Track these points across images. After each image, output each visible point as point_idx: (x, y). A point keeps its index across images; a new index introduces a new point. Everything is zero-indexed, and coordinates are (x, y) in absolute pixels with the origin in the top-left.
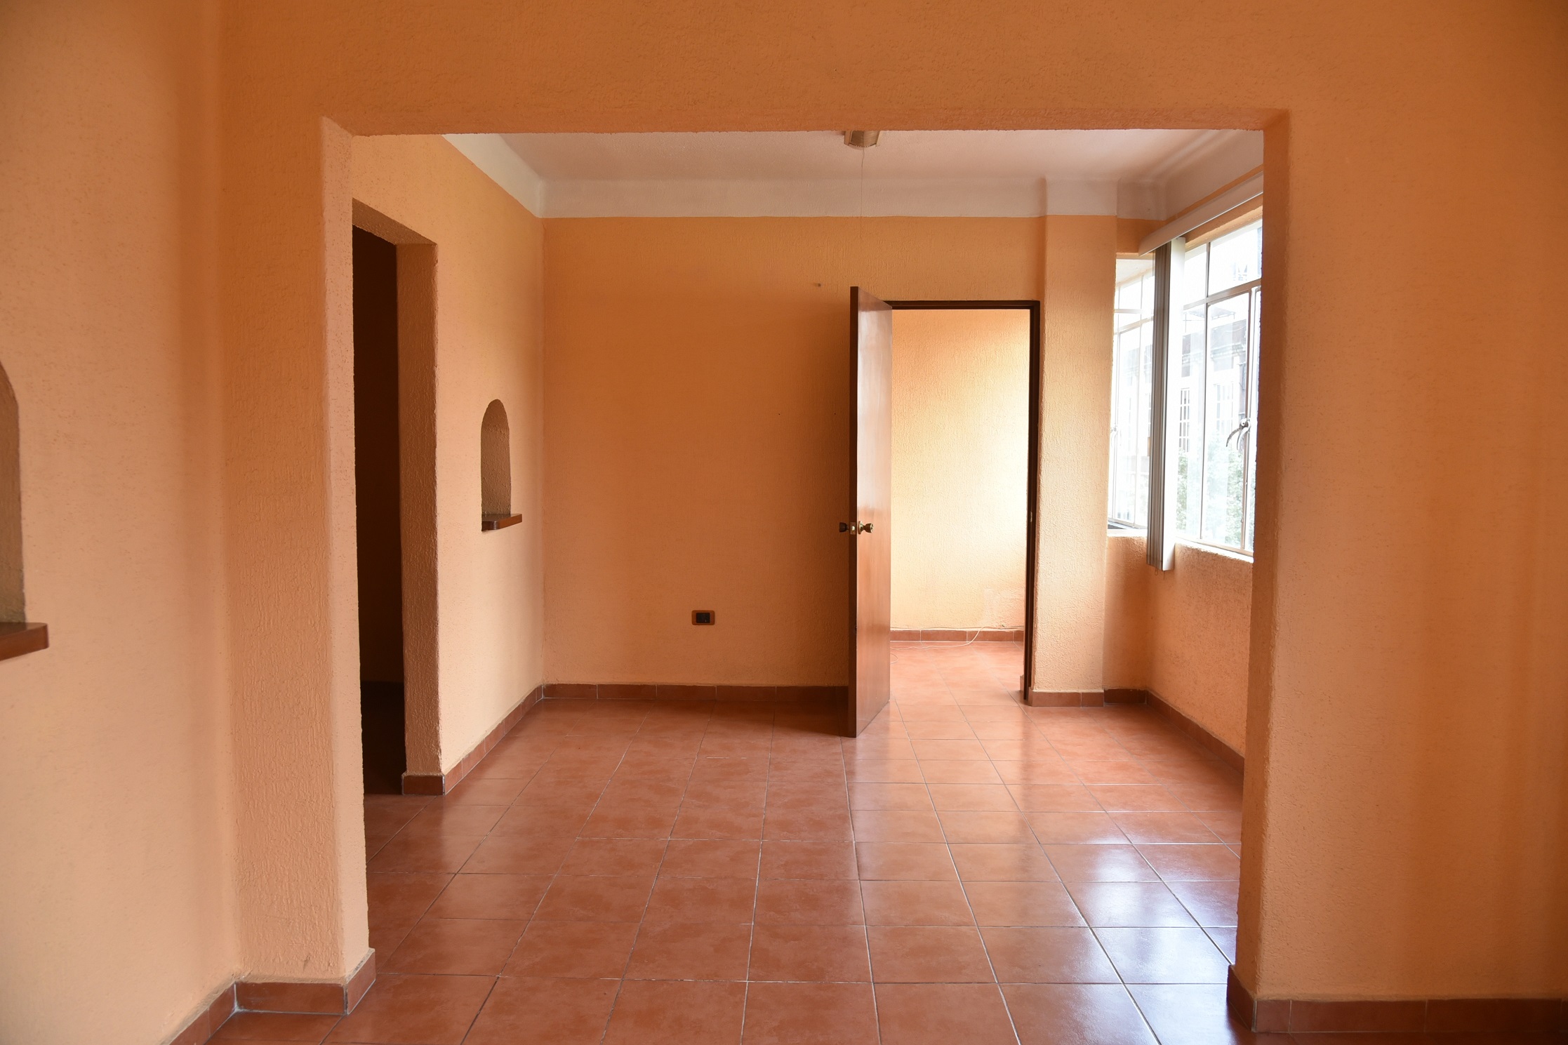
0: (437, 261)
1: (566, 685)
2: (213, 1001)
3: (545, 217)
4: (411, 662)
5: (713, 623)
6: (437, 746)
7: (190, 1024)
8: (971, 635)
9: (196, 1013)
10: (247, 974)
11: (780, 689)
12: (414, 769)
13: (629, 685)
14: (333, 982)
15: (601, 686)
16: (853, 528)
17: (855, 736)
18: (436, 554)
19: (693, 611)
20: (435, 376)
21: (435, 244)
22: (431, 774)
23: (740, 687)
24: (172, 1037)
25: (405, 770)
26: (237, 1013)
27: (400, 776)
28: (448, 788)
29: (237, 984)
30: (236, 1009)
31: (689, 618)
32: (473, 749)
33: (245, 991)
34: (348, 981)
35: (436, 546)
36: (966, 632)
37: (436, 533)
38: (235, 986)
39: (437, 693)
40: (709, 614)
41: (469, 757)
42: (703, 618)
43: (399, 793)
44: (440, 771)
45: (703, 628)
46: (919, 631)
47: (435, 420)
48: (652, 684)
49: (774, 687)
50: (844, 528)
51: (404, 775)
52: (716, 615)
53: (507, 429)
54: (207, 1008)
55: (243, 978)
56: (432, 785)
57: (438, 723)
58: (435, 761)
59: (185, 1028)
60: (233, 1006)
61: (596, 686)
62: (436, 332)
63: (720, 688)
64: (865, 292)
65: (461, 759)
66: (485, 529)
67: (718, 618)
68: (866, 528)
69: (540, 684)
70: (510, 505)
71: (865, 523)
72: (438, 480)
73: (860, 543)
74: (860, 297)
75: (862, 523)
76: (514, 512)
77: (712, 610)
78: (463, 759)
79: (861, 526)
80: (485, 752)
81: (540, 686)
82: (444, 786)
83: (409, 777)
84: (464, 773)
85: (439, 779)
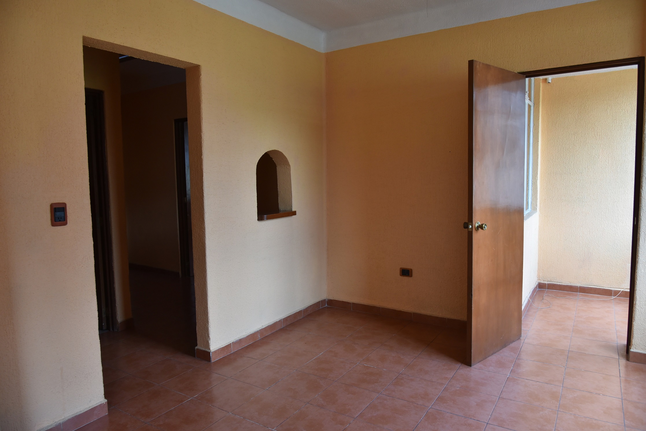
0: (201, 75)
1: (337, 300)
3: (326, 52)
4: (197, 290)
5: (411, 276)
6: (209, 336)
8: (616, 293)
12: (200, 347)
13: (367, 305)
15: (353, 304)
16: (470, 226)
17: (471, 366)
18: (205, 234)
19: (401, 268)
21: (200, 66)
22: (206, 350)
23: (426, 315)
25: (197, 345)
28: (214, 359)
31: (398, 272)
32: (245, 336)
35: (204, 229)
36: (612, 290)
37: (205, 223)
39: (207, 308)
40: (409, 270)
41: (240, 341)
42: (406, 273)
43: (194, 356)
44: (209, 349)
45: (406, 279)
46: (578, 286)
47: (202, 162)
48: (379, 306)
49: (446, 319)
50: (466, 226)
51: (196, 348)
52: (413, 271)
53: (289, 166)
56: (206, 355)
58: (208, 345)
61: (351, 303)
62: (201, 113)
63: (415, 314)
64: (483, 64)
65: (231, 342)
66: (260, 218)
67: (414, 273)
68: (481, 227)
69: (324, 299)
70: (292, 206)
71: (480, 223)
72: (205, 195)
73: (477, 237)
74: (477, 67)
75: (478, 223)
76: (293, 210)
77: (411, 268)
78: (233, 343)
79: (477, 225)
80: (259, 337)
81: (325, 300)
82: (211, 357)
83: (198, 349)
84: (233, 350)
85: (209, 353)
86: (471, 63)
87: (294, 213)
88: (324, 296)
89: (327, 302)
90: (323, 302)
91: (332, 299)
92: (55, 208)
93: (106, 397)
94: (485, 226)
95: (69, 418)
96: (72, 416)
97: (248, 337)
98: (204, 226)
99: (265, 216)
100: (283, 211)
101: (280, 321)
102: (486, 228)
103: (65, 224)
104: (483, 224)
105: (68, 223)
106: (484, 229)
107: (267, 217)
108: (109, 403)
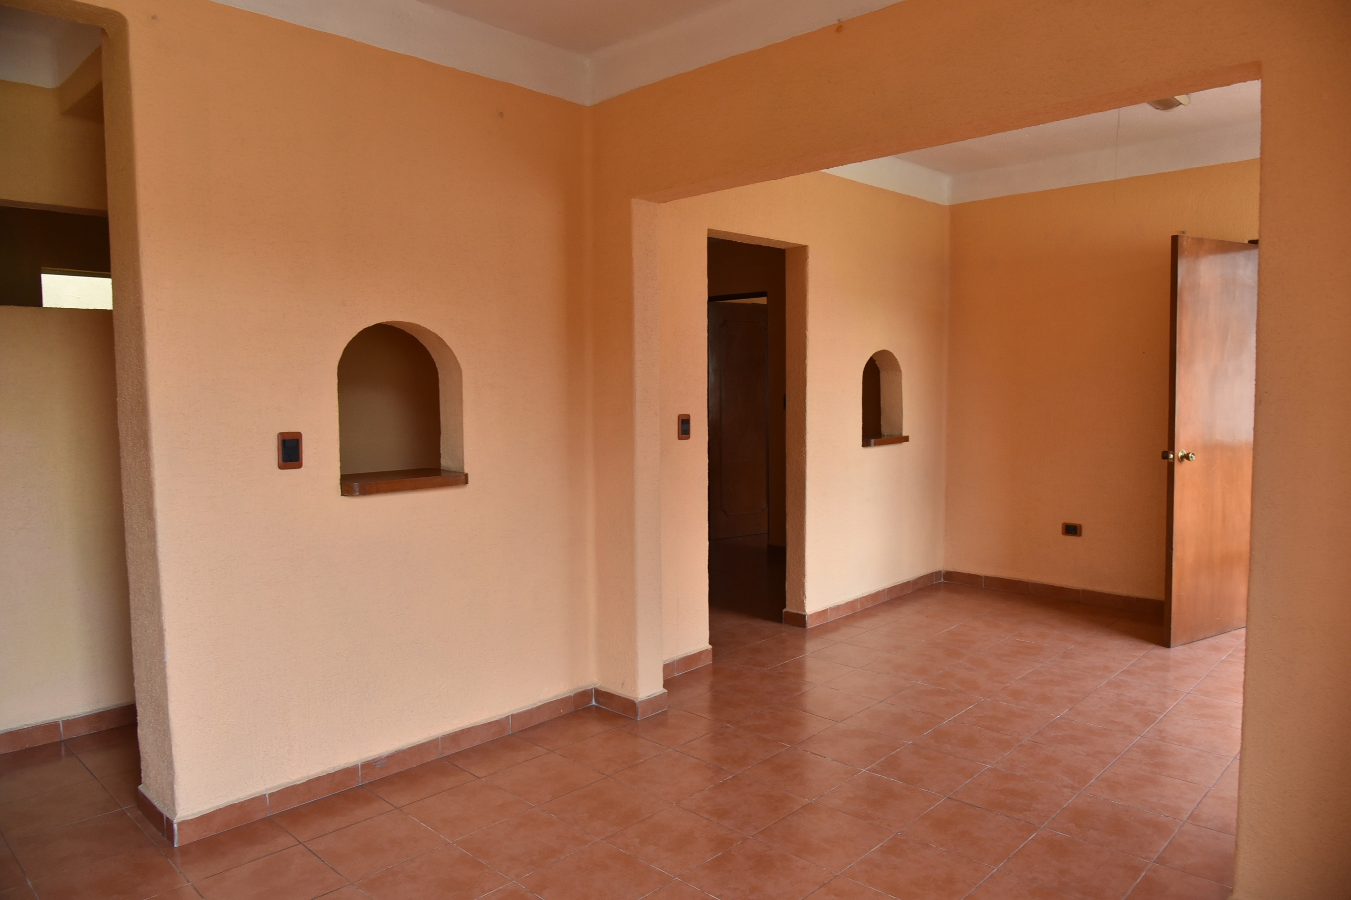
0: (808, 258)
1: (959, 573)
2: (576, 692)
3: (952, 204)
4: (790, 534)
5: (1080, 535)
6: (804, 594)
7: (558, 698)
9: (564, 695)
10: (599, 685)
11: (1139, 600)
12: (790, 608)
13: (1009, 580)
14: (632, 699)
15: (986, 577)
16: (1172, 456)
17: (1170, 648)
19: (1064, 524)
20: (806, 337)
21: (807, 246)
22: (800, 612)
23: (1103, 593)
24: (546, 701)
25: (785, 607)
26: (593, 705)
27: (782, 611)
28: (810, 624)
29: (594, 689)
30: (594, 703)
31: (1059, 529)
32: (843, 603)
33: (599, 694)
34: (639, 700)
38: (593, 690)
40: (1076, 527)
41: (838, 608)
42: (1071, 530)
43: (781, 622)
44: (805, 611)
45: (1071, 539)
48: (1029, 581)
49: (1133, 598)
50: (1165, 456)
51: (784, 610)
52: (1083, 528)
53: (900, 371)
54: (572, 694)
55: (597, 686)
56: (799, 620)
57: (805, 578)
58: (802, 605)
59: (555, 699)
60: (592, 701)
61: (982, 577)
63: (1085, 592)
64: (1193, 238)
65: (828, 607)
66: (866, 443)
67: (1085, 531)
68: (1186, 457)
69: (940, 570)
70: (902, 429)
71: (1185, 452)
72: (808, 409)
73: (1180, 470)
74: (1184, 243)
75: (1182, 452)
76: (904, 434)
77: (1080, 523)
78: (830, 608)
79: (1180, 454)
80: (859, 608)
81: (940, 572)
82: (807, 622)
83: (787, 612)
84: (831, 618)
85: (804, 616)
86: (1175, 239)
87: (906, 439)
88: (940, 566)
89: (944, 574)
90: (937, 574)
91: (951, 570)
92: (683, 420)
93: (710, 643)
94: (1193, 456)
95: (682, 656)
96: (684, 656)
97: (847, 604)
98: (805, 450)
99: (873, 441)
100: (888, 436)
101: (883, 591)
102: (1194, 458)
103: (688, 438)
104: (1189, 454)
105: (691, 437)
106: (1191, 459)
107: (875, 442)
108: (713, 649)
